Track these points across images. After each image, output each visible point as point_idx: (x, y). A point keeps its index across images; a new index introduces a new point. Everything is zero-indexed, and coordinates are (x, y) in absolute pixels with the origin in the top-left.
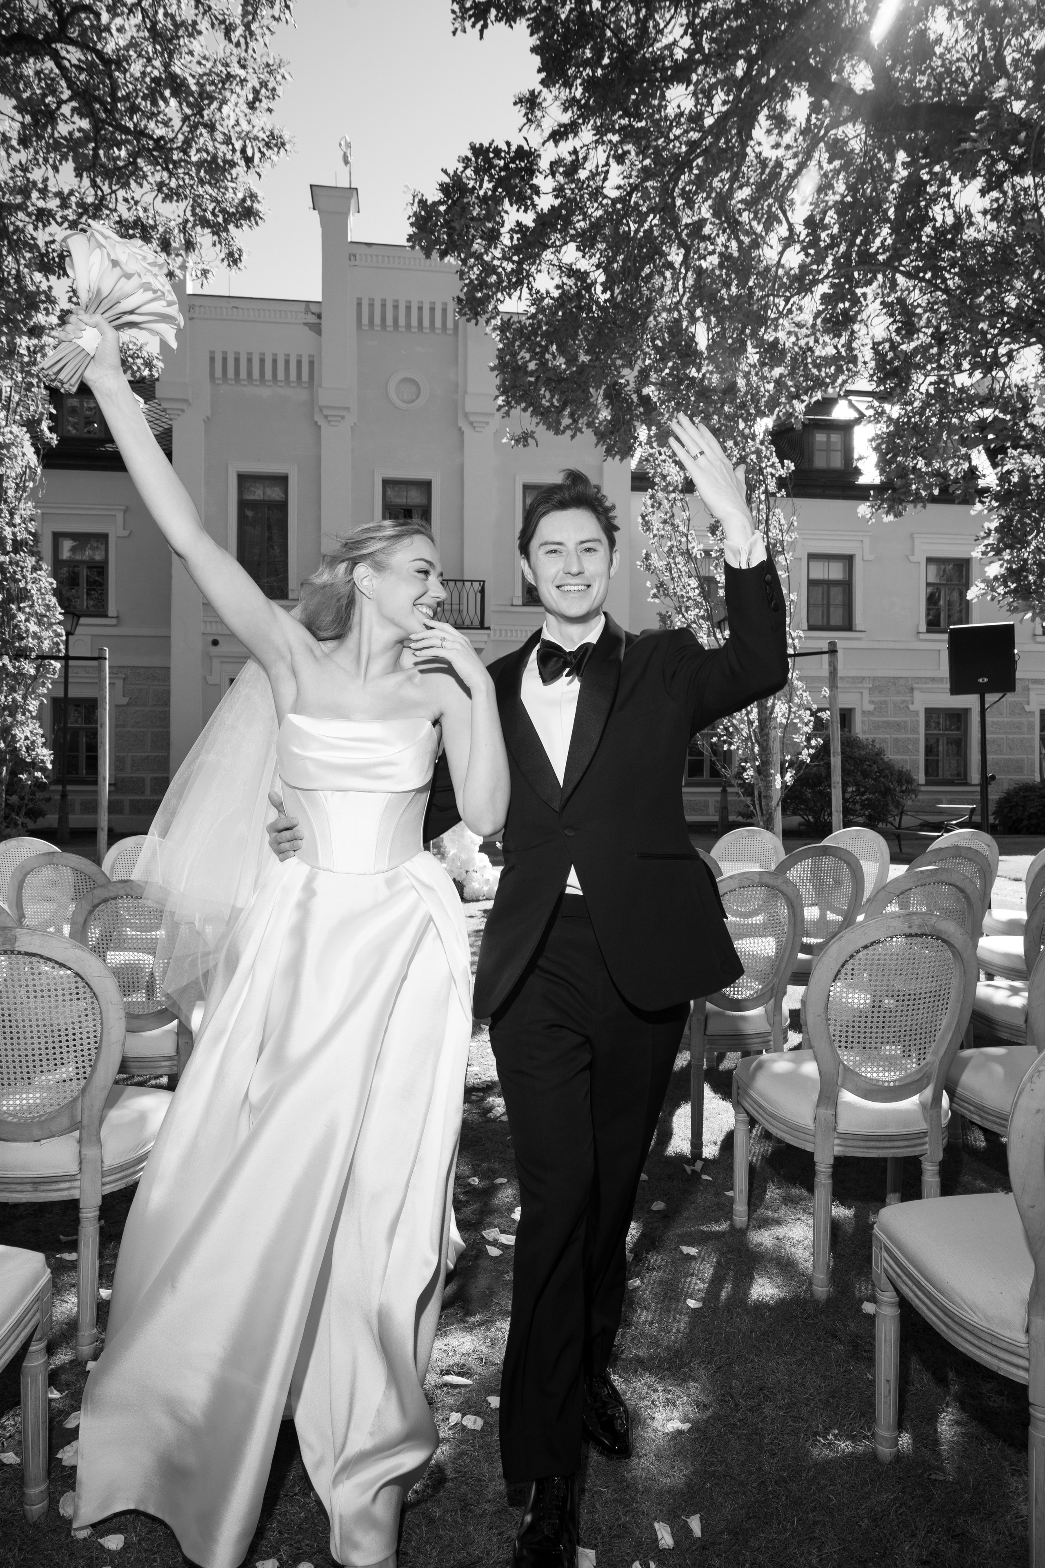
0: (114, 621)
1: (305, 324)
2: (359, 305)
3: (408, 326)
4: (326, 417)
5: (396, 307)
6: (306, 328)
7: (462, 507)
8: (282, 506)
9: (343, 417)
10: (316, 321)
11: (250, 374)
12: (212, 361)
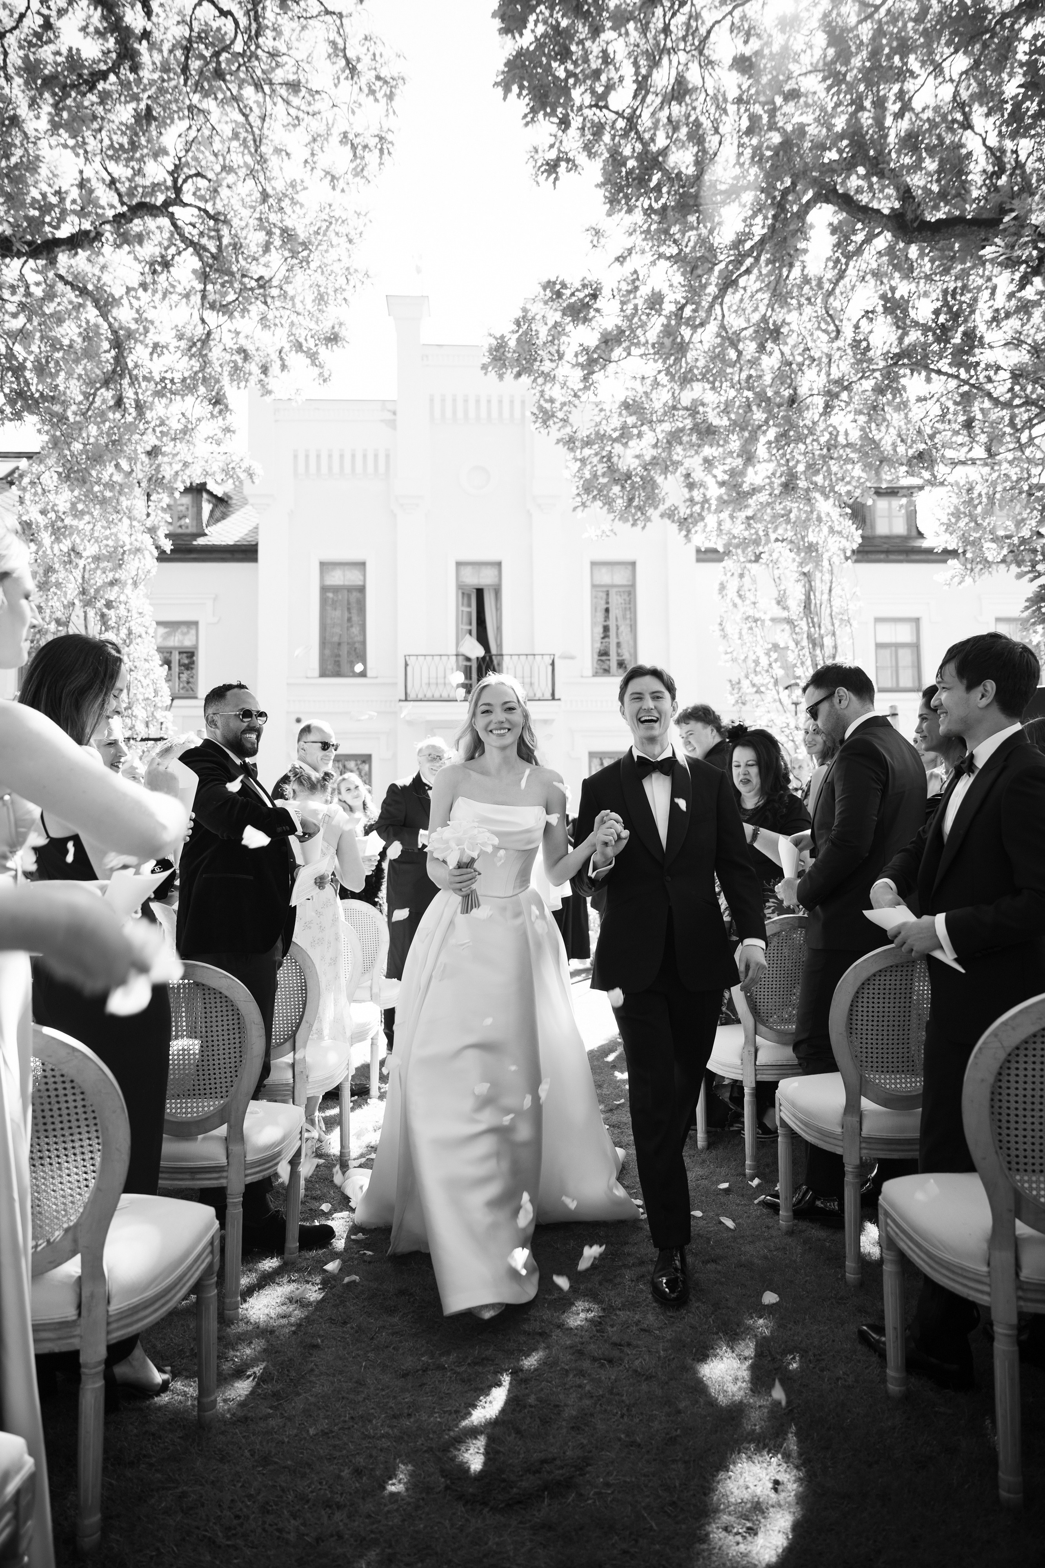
1: (382, 421)
2: (432, 400)
3: (478, 418)
4: (402, 505)
5: (466, 401)
6: (383, 424)
7: (532, 585)
8: (362, 589)
9: (417, 505)
10: (392, 417)
11: (330, 469)
12: (296, 457)
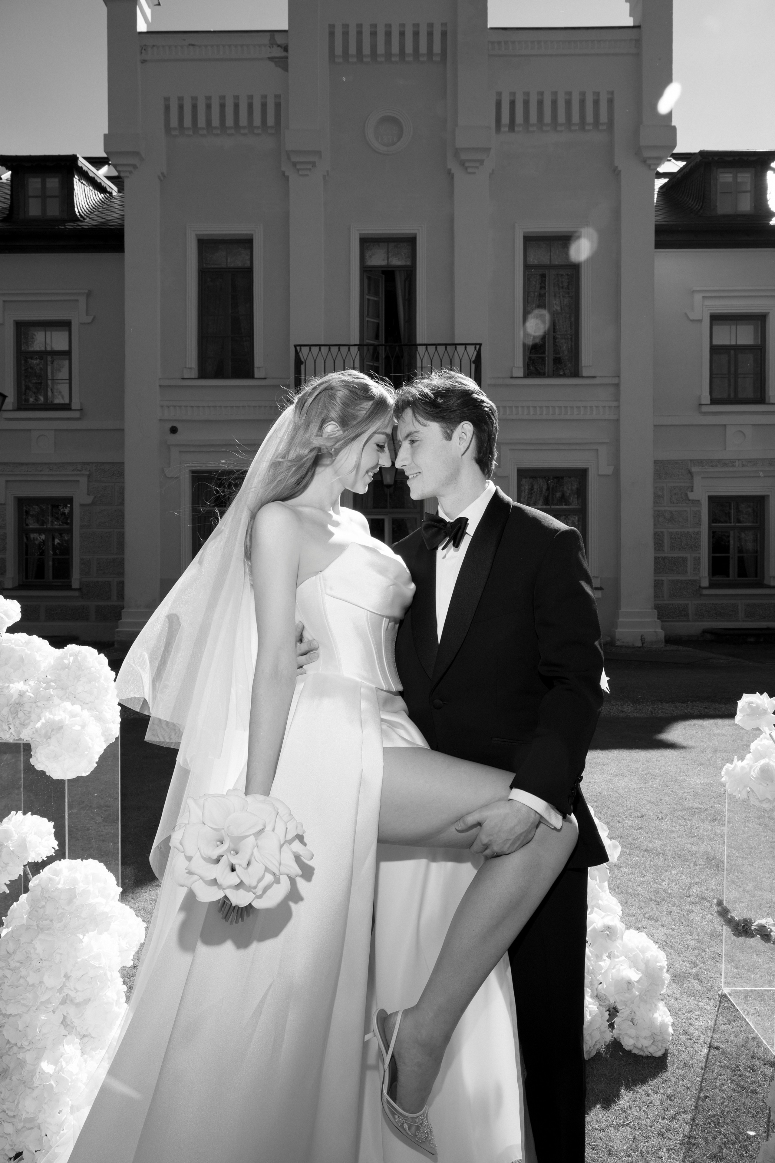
0: (77, 414)
1: (271, 59)
2: (332, 34)
3: (388, 55)
4: (294, 164)
5: (374, 34)
6: (272, 64)
7: (452, 264)
8: (248, 272)
9: (314, 164)
10: (281, 54)
11: (209, 121)
12: (167, 108)
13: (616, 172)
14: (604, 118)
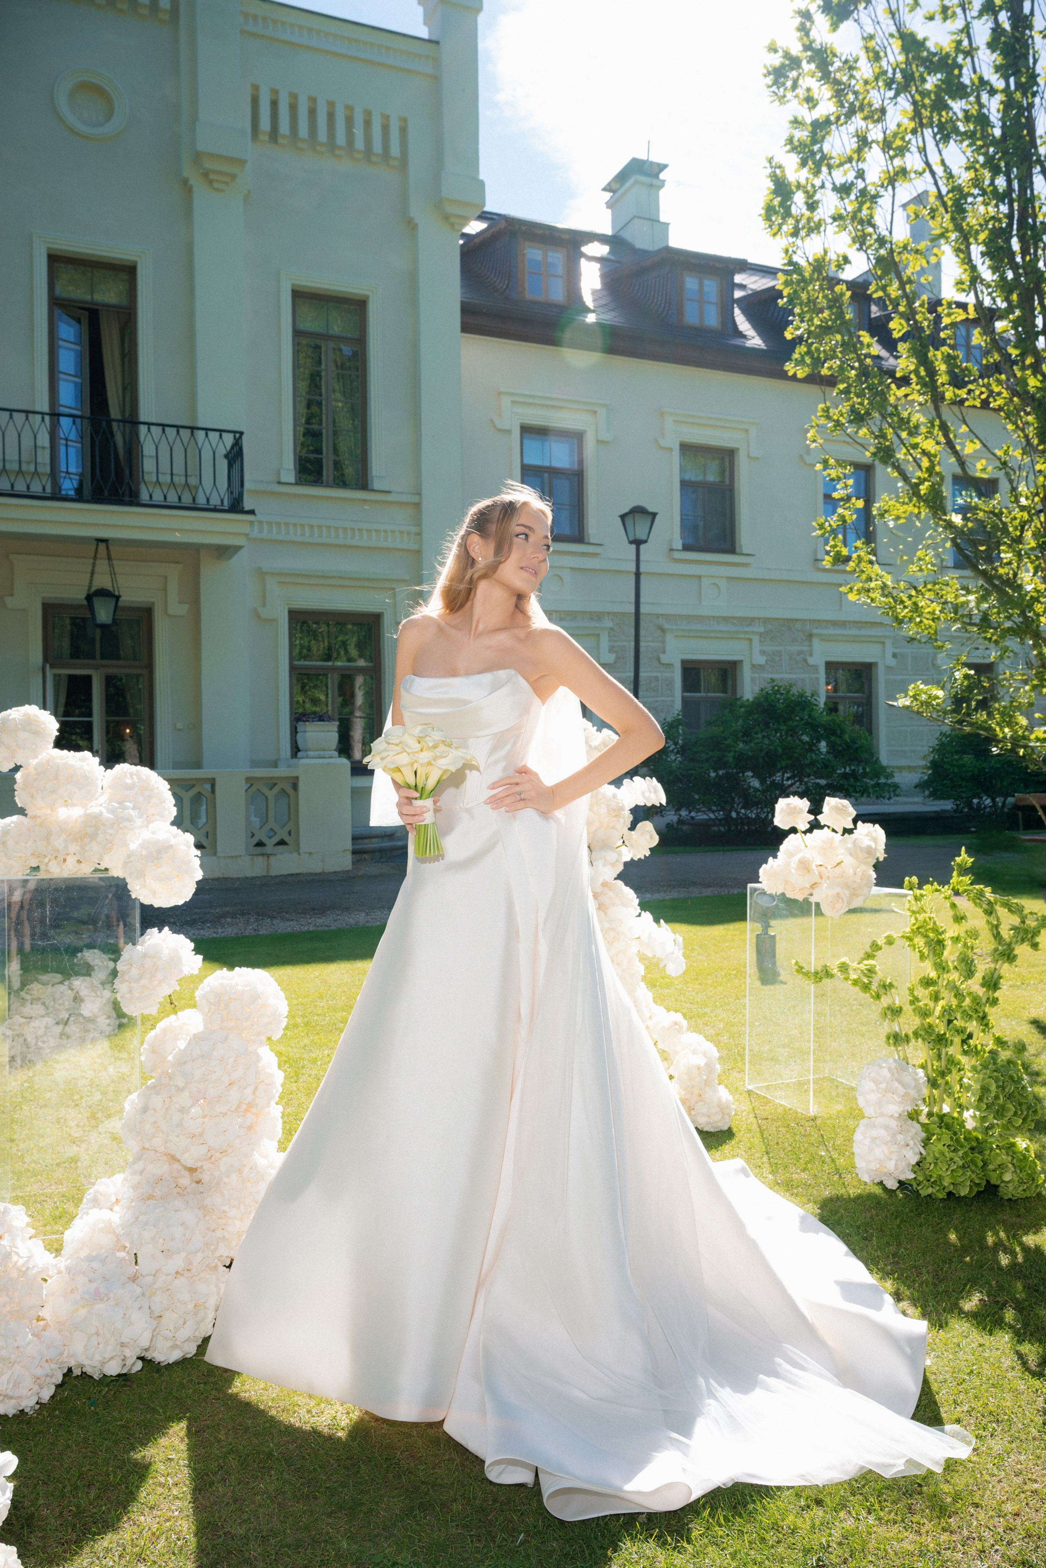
7: (191, 313)
13: (412, 226)
14: (395, 150)
